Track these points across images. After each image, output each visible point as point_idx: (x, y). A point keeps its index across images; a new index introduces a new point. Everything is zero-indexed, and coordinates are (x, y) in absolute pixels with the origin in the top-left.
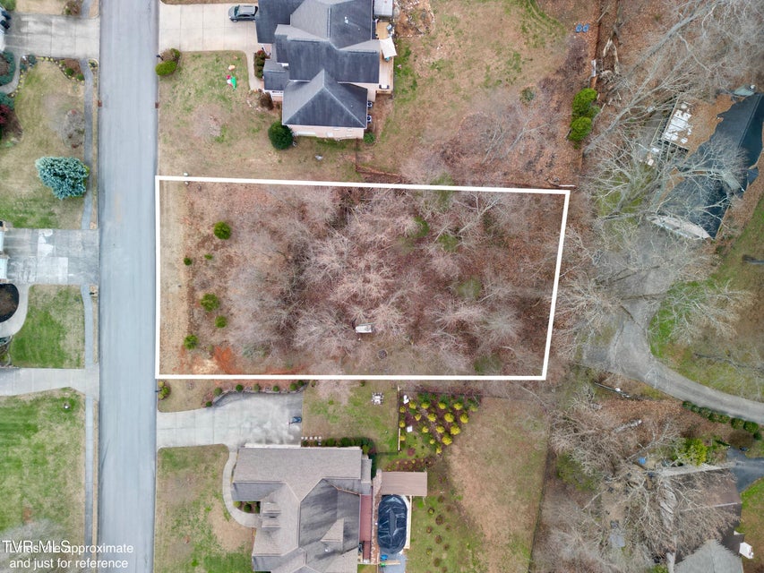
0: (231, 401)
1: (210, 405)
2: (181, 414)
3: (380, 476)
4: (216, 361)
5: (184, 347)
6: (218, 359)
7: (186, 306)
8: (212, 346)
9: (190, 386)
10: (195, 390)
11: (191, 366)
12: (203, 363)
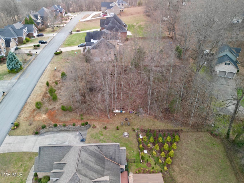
0: (49, 134)
1: (37, 133)
2: (19, 137)
3: (132, 177)
4: (47, 115)
5: (34, 110)
6: (49, 115)
7: (41, 97)
8: (47, 110)
9: (30, 124)
10: (32, 126)
11: (34, 117)
12: (41, 116)
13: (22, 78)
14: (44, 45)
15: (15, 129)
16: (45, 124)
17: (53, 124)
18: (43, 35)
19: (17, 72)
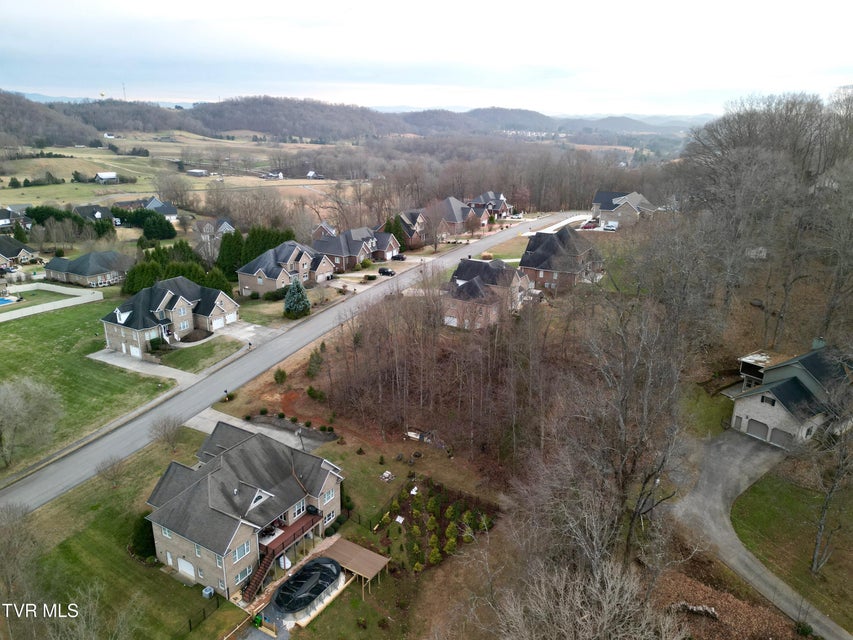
1: (247, 419)
4: (283, 397)
5: (271, 383)
6: (285, 398)
7: (297, 367)
8: (290, 389)
9: (249, 402)
10: (249, 406)
11: (263, 393)
12: (272, 396)
13: (295, 330)
14: (385, 278)
15: (225, 401)
16: (269, 409)
17: (281, 411)
18: (403, 259)
19: (296, 318)
